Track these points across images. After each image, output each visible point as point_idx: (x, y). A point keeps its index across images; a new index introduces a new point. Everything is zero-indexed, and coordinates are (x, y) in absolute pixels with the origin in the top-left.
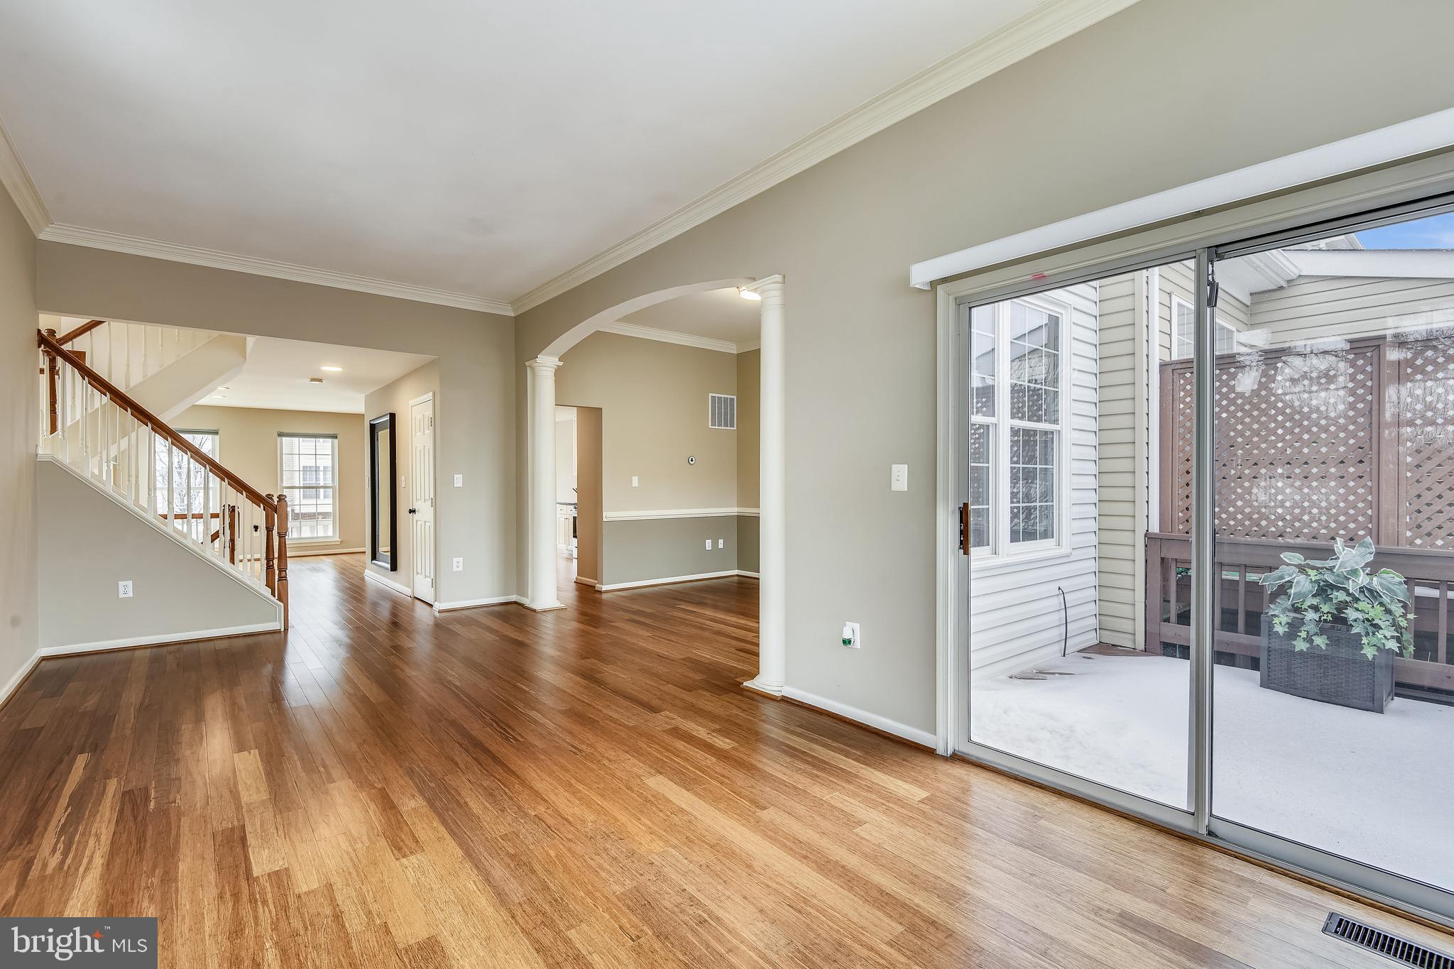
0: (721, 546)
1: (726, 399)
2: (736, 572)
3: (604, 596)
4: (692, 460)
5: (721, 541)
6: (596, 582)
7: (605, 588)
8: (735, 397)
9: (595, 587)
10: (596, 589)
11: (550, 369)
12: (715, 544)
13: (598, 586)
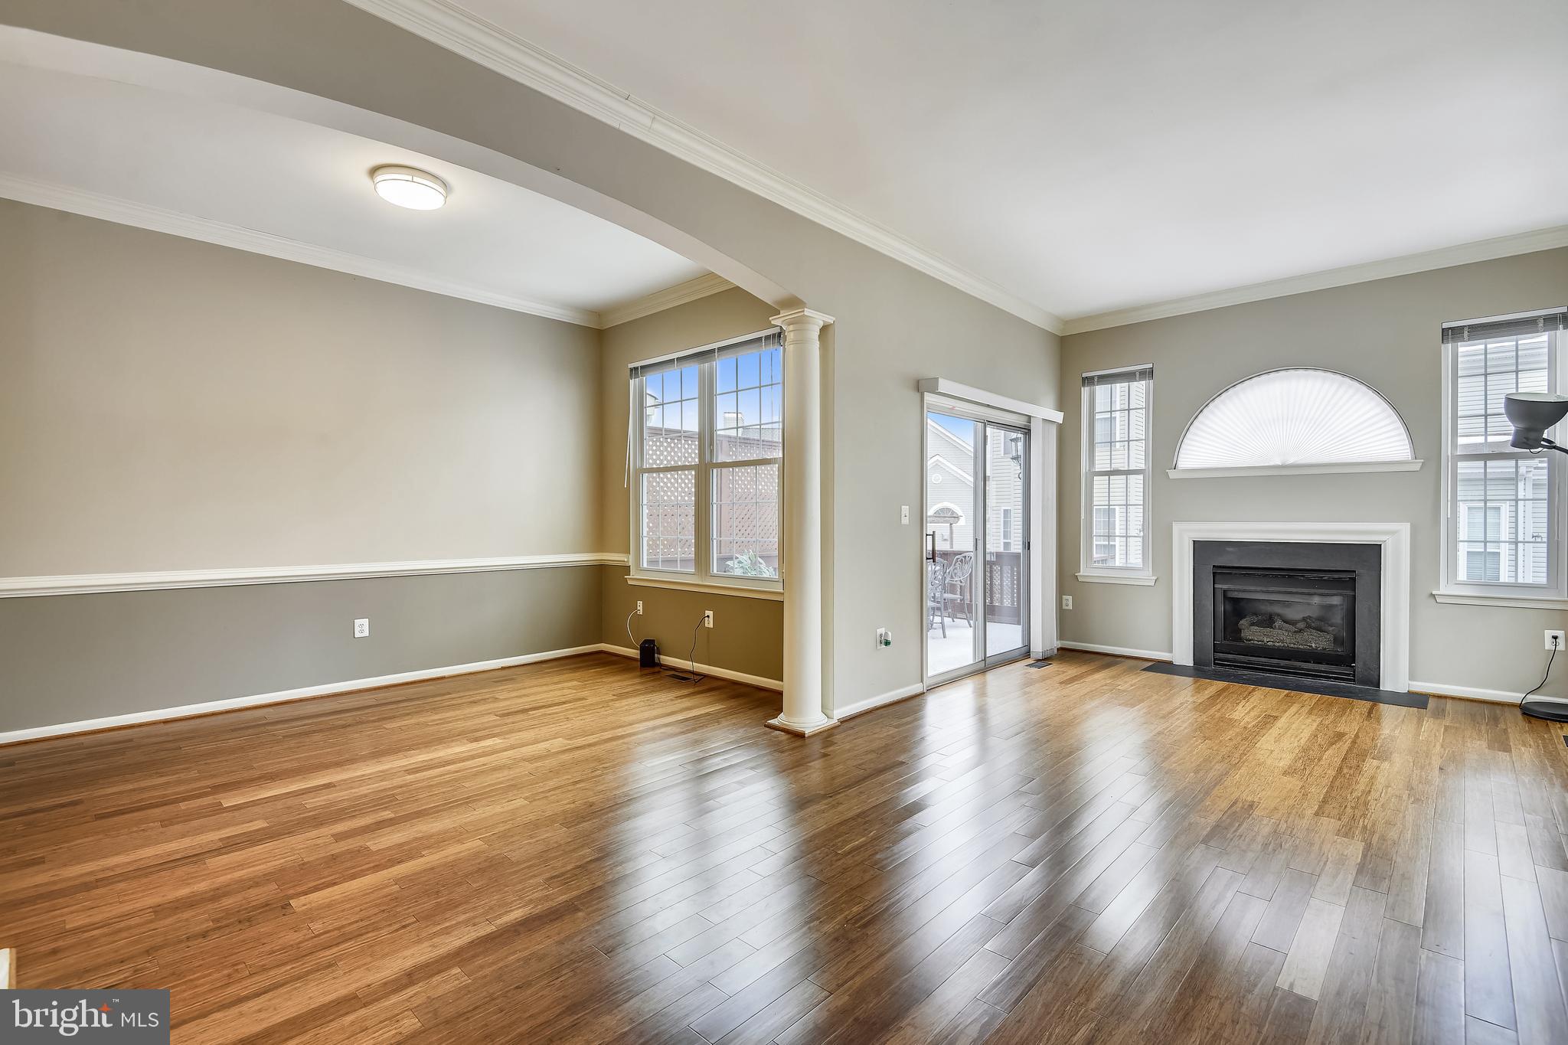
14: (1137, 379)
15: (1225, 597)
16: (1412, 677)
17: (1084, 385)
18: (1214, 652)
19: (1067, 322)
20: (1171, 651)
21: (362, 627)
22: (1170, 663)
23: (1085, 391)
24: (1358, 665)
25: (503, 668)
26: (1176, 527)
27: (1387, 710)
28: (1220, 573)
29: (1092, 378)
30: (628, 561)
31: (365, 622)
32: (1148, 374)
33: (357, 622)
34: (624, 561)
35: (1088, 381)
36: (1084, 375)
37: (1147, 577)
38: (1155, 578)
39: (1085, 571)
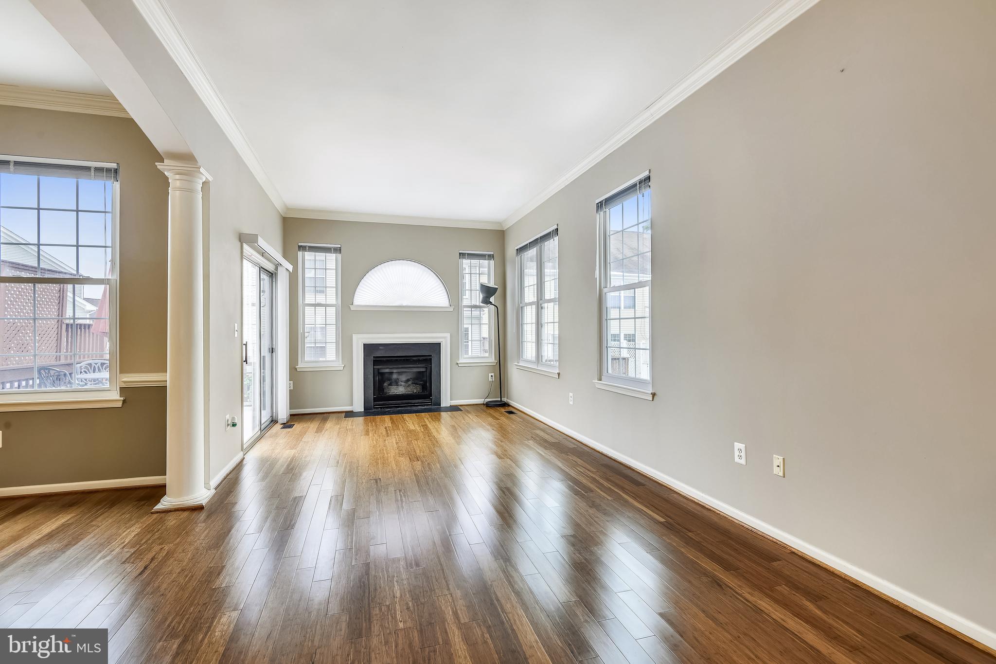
14: (332, 252)
15: (379, 373)
16: (451, 400)
17: (299, 250)
18: (374, 402)
19: (288, 209)
20: (352, 405)
22: (352, 412)
23: (300, 254)
24: (433, 397)
26: (355, 337)
27: (444, 415)
28: (377, 361)
29: (305, 247)
32: (338, 250)
35: (302, 248)
36: (300, 244)
37: (339, 365)
38: (344, 365)
39: (301, 365)
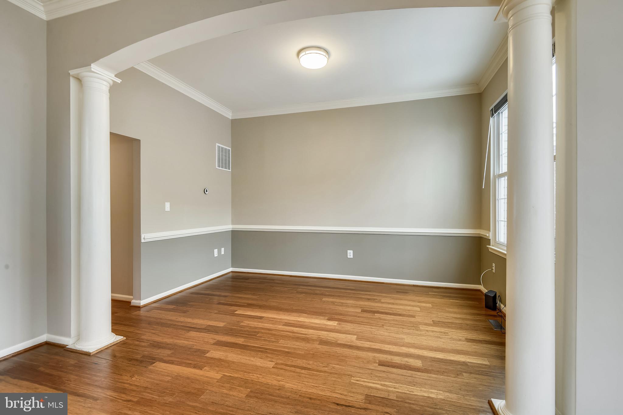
0: (223, 253)
1: (226, 149)
2: (231, 269)
3: (142, 312)
4: (207, 191)
5: (223, 249)
6: (132, 297)
7: (143, 302)
8: (230, 149)
9: (130, 302)
10: (132, 304)
11: (105, 83)
12: (219, 252)
13: (135, 302)
21: (350, 254)
25: (414, 286)
30: (489, 236)
31: (351, 252)
33: (349, 251)
34: (486, 236)
